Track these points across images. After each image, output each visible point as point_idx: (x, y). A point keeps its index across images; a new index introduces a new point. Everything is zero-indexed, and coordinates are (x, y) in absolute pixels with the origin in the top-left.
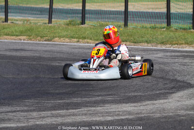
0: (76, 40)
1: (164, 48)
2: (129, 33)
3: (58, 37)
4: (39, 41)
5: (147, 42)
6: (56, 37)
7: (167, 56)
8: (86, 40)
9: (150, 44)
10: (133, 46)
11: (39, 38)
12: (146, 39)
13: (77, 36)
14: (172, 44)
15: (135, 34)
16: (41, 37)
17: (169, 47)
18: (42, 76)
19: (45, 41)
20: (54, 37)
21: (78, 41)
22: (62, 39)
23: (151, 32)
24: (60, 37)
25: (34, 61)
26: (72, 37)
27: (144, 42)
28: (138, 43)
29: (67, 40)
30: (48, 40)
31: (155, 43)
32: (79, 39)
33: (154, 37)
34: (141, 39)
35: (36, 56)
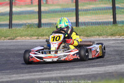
0: (36, 37)
1: (113, 38)
2: (82, 30)
3: (20, 36)
4: (3, 40)
5: (98, 35)
6: (18, 36)
7: (118, 43)
8: (44, 37)
9: (101, 37)
10: (86, 39)
11: (3, 38)
12: (97, 33)
13: (36, 34)
14: (121, 35)
15: (87, 30)
16: (5, 37)
17: (118, 38)
18: (11, 59)
19: (9, 40)
20: (16, 37)
21: (38, 38)
22: (23, 37)
23: (101, 28)
24: (21, 36)
25: (2, 51)
26: (32, 36)
27: (96, 36)
28: (90, 36)
29: (28, 38)
30: (11, 39)
31: (105, 35)
32: (39, 36)
33: (104, 31)
34: (93, 33)
35: (3, 49)
